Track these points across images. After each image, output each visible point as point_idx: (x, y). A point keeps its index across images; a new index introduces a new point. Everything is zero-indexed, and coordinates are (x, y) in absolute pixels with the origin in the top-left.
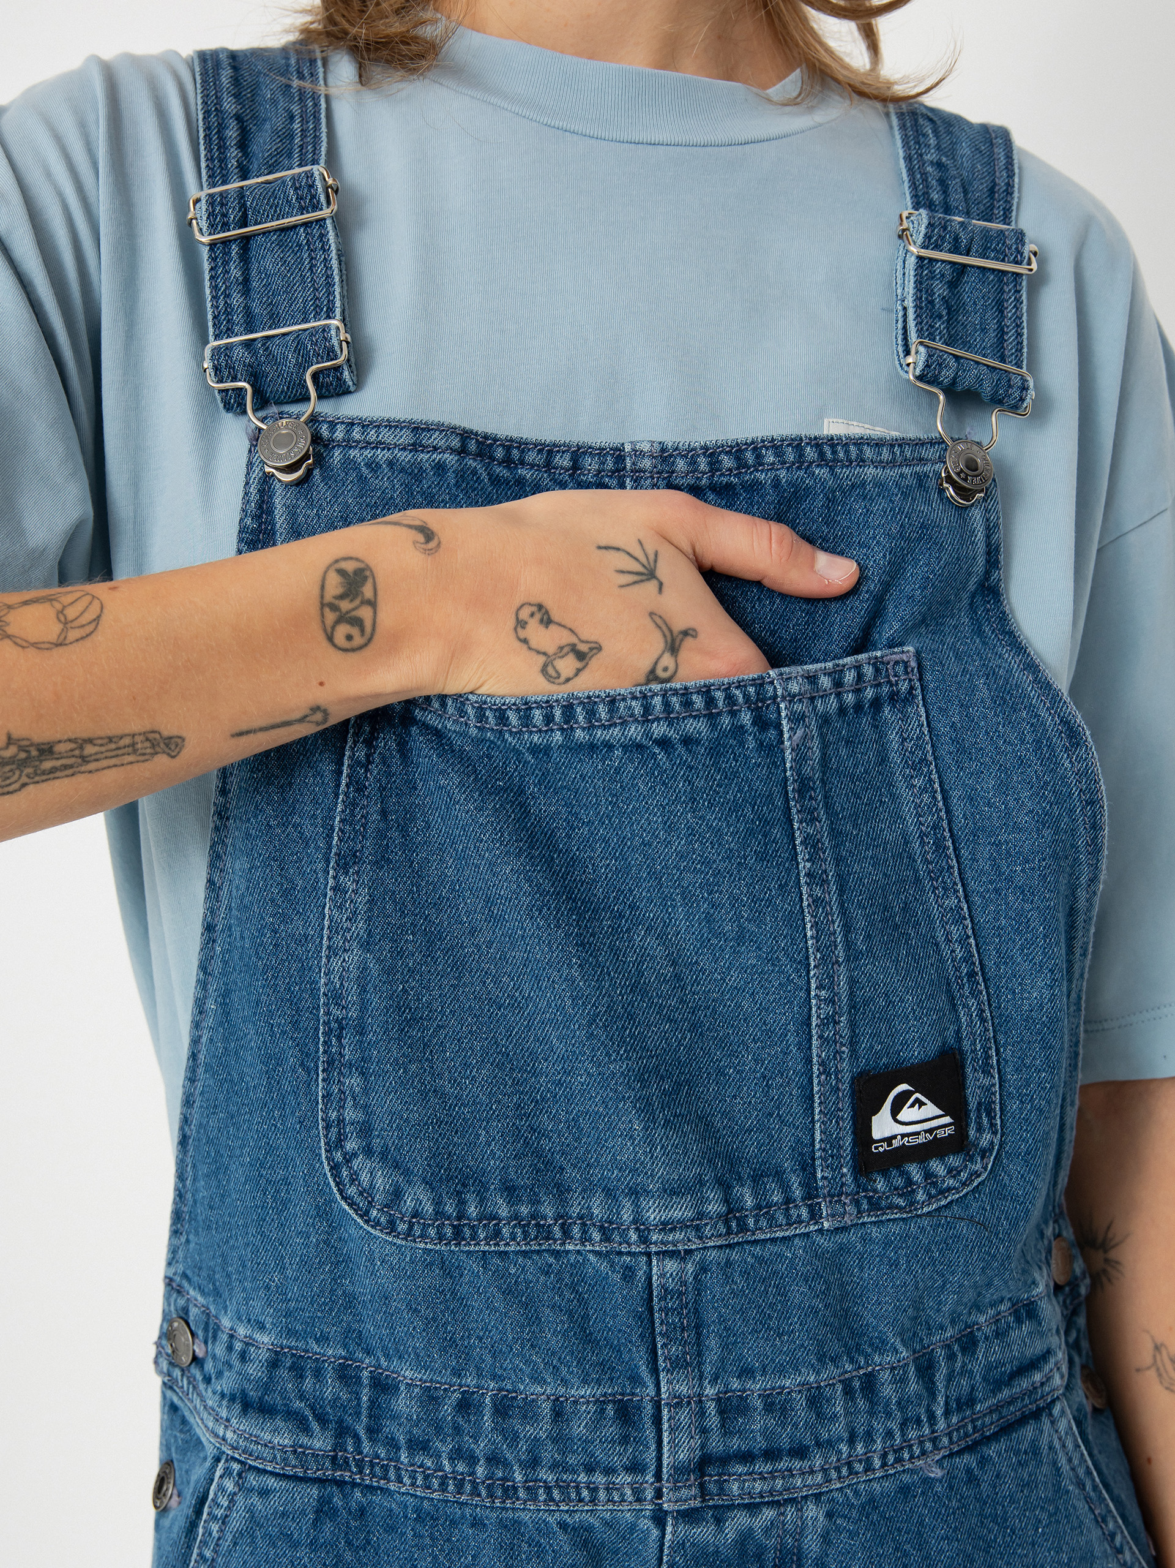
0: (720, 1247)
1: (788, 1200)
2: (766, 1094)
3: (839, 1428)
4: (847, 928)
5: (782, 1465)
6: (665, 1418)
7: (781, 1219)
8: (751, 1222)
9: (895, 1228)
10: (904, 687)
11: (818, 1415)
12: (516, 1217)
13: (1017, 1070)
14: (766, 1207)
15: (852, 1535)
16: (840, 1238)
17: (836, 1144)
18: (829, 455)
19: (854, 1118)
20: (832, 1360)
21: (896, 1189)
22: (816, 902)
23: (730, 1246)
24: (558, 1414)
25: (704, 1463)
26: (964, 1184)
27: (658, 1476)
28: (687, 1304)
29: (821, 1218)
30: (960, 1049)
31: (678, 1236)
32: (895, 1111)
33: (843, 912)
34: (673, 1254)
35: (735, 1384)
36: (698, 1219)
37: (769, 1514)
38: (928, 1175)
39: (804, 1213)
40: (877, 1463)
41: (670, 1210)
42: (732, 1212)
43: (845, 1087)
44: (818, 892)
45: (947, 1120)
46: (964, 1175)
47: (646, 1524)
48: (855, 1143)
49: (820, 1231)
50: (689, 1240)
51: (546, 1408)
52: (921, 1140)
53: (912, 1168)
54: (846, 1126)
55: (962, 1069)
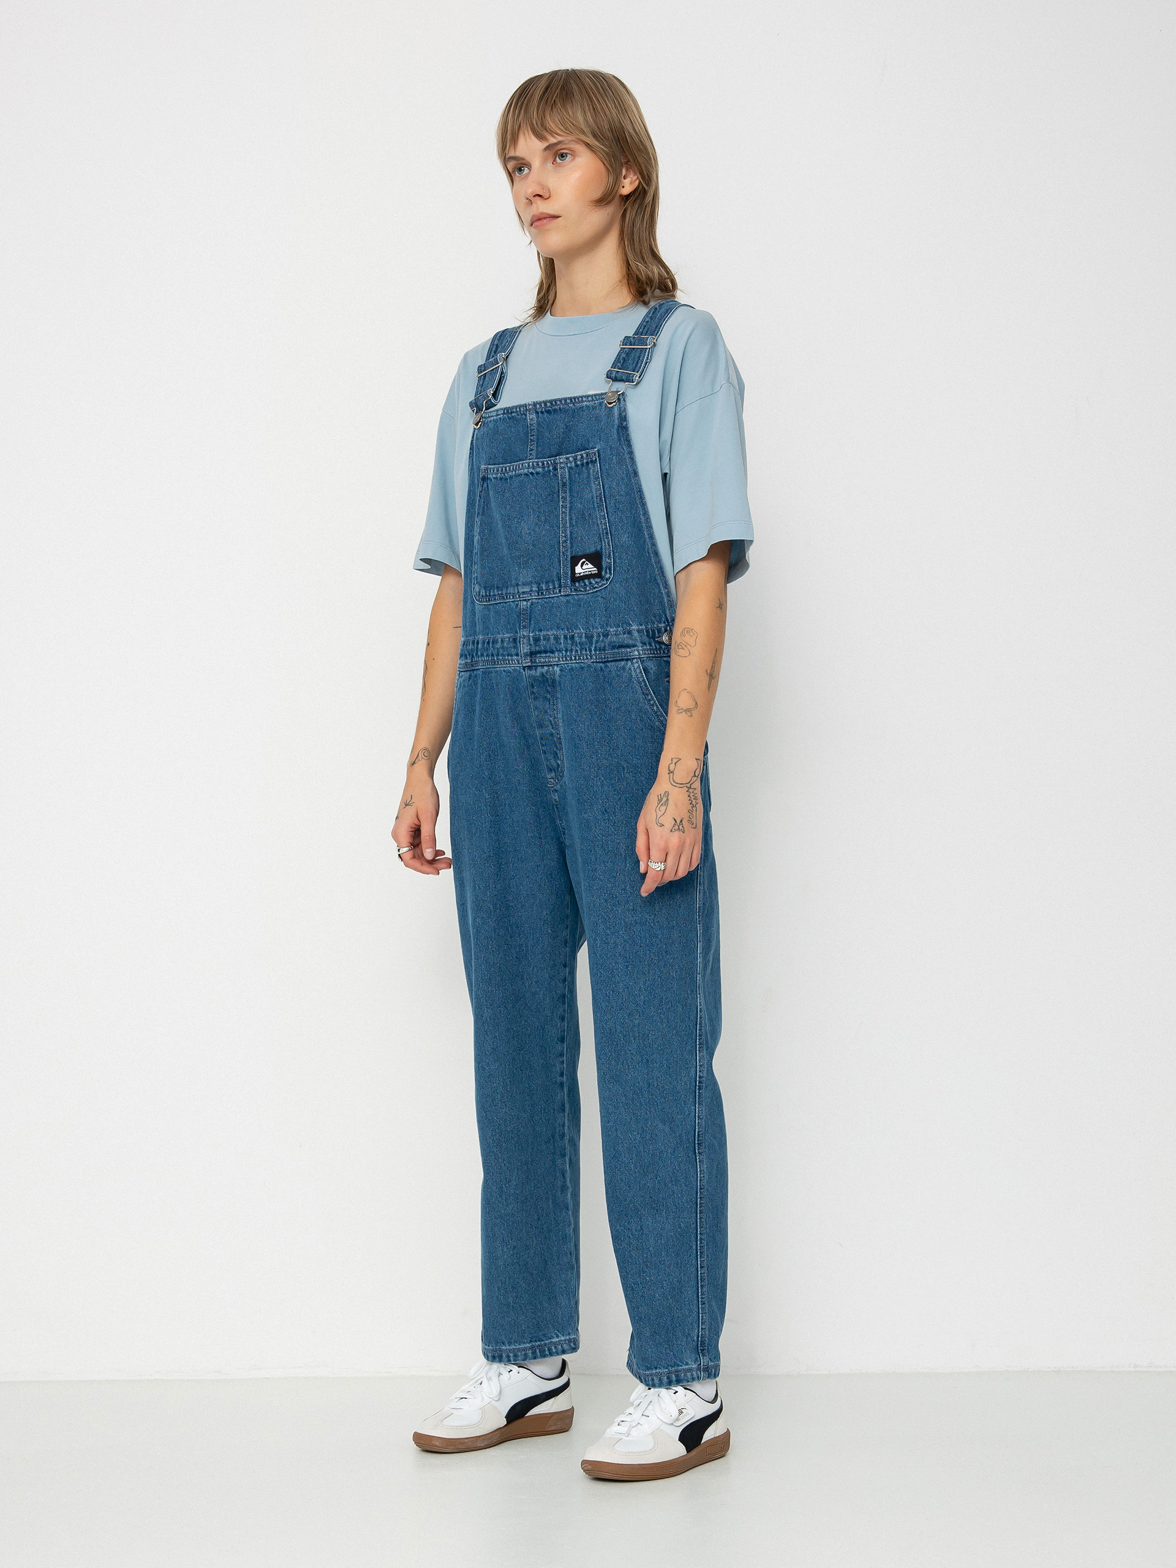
0: (536, 599)
1: (554, 588)
2: (550, 561)
3: (563, 646)
4: (571, 519)
5: (548, 655)
6: (521, 641)
7: (552, 592)
8: (544, 593)
9: (580, 596)
10: (594, 459)
11: (557, 643)
12: (498, 594)
13: (619, 559)
14: (549, 589)
16: (567, 598)
17: (567, 574)
18: (573, 401)
19: (571, 569)
20: (562, 629)
21: (582, 586)
22: (563, 512)
23: (539, 599)
24: (502, 641)
25: (532, 654)
26: (600, 586)
27: (521, 656)
28: (528, 613)
29: (561, 592)
30: (601, 551)
31: (526, 596)
32: (582, 566)
33: (570, 515)
34: (525, 600)
35: (537, 633)
36: (531, 592)
37: (546, 668)
38: (590, 583)
39: (558, 591)
40: (573, 658)
41: (524, 589)
42: (540, 590)
43: (569, 559)
44: (564, 510)
45: (595, 569)
46: (600, 585)
47: (522, 670)
48: (571, 572)
49: (561, 595)
50: (529, 597)
51: (500, 640)
52: (587, 573)
53: (586, 581)
54: (569, 569)
55: (601, 557)
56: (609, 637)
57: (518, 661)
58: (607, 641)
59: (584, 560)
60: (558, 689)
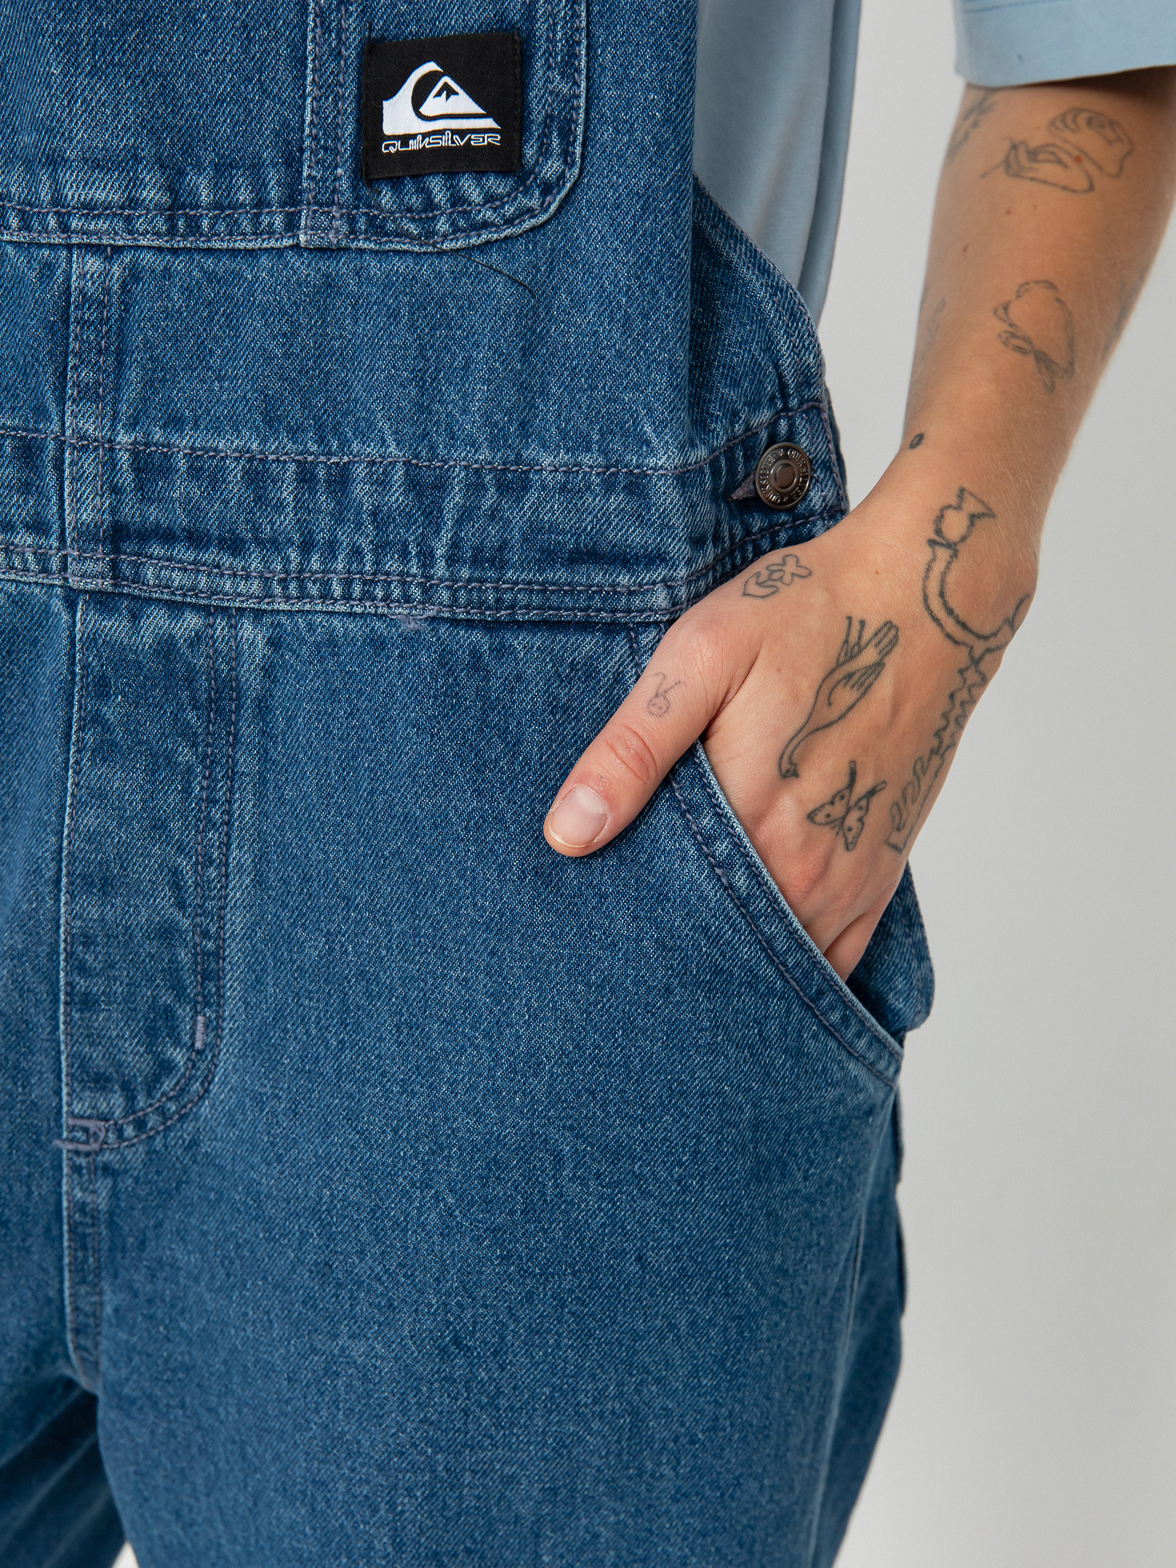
0: (160, 249)
1: (261, 203)
3: (287, 520)
5: (209, 556)
6: (67, 462)
7: (246, 225)
8: (205, 224)
9: (399, 265)
11: (258, 499)
14: (229, 207)
15: (300, 677)
16: (325, 265)
17: (334, 130)
19: (362, 107)
21: (409, 210)
23: (173, 251)
26: (509, 222)
27: (62, 538)
28: (109, 319)
29: (299, 229)
30: (531, 31)
31: (102, 225)
32: (418, 99)
34: (96, 249)
35: (158, 435)
36: (130, 207)
37: (192, 621)
38: (457, 200)
39: (278, 221)
40: (336, 589)
41: (91, 188)
42: (177, 206)
45: (491, 124)
46: (509, 210)
47: (57, 605)
48: (358, 134)
49: (296, 247)
50: (116, 234)
53: (437, 186)
54: (349, 106)
55: (524, 61)
56: (532, 497)
57: (43, 560)
58: (519, 517)
59: (431, 67)
60: (248, 731)
